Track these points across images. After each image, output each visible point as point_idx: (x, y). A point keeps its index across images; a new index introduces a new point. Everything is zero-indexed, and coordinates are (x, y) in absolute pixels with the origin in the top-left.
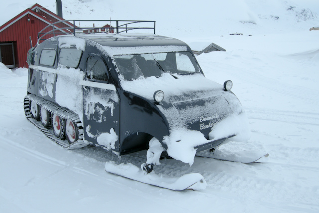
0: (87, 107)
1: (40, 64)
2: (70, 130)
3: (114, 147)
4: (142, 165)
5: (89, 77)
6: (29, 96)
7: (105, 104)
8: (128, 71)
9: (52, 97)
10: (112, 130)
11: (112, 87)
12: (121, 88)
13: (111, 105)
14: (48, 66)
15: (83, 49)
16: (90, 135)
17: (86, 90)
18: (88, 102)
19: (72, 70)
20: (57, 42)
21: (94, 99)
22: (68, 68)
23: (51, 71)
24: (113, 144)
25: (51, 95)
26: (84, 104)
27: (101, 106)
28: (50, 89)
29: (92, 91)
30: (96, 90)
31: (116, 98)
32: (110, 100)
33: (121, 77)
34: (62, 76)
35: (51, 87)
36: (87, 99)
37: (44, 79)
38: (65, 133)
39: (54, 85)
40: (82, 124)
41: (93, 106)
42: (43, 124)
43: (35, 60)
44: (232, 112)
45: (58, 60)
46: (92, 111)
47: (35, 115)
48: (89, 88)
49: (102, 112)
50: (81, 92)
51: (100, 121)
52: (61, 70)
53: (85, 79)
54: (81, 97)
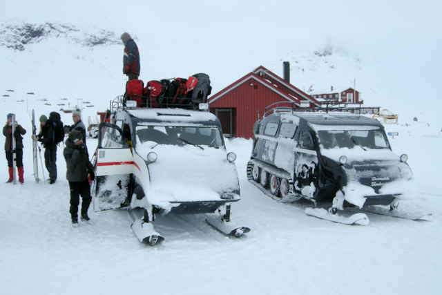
0: (297, 167)
1: (264, 134)
2: (283, 187)
3: (312, 196)
4: (330, 209)
5: (300, 145)
6: (252, 161)
7: (309, 165)
8: (327, 142)
9: (271, 160)
10: (312, 184)
11: (314, 153)
12: (320, 154)
13: (313, 166)
14: (271, 136)
15: (298, 124)
16: (297, 188)
17: (297, 154)
18: (298, 164)
19: (289, 139)
20: (279, 117)
21: (302, 161)
22: (286, 138)
23: (273, 139)
24: (312, 194)
25: (271, 159)
26: (295, 165)
27: (306, 166)
28: (270, 154)
29: (301, 155)
30: (304, 155)
31: (316, 161)
32: (313, 162)
33: (321, 146)
34: (281, 144)
35: (272, 153)
36: (297, 161)
37: (266, 146)
38: (279, 191)
39: (274, 151)
40: (292, 181)
41: (301, 166)
42: (262, 185)
43: (260, 130)
44: (402, 177)
45: (279, 131)
46: (300, 170)
47: (255, 177)
48: (299, 153)
49: (306, 170)
50: (293, 156)
51: (305, 177)
52: (281, 139)
53: (297, 146)
54: (293, 160)
